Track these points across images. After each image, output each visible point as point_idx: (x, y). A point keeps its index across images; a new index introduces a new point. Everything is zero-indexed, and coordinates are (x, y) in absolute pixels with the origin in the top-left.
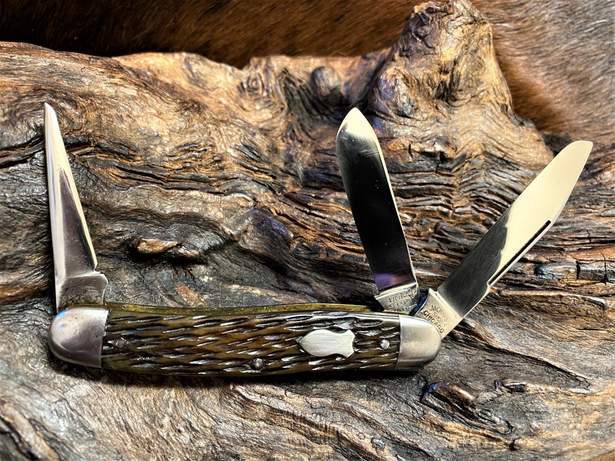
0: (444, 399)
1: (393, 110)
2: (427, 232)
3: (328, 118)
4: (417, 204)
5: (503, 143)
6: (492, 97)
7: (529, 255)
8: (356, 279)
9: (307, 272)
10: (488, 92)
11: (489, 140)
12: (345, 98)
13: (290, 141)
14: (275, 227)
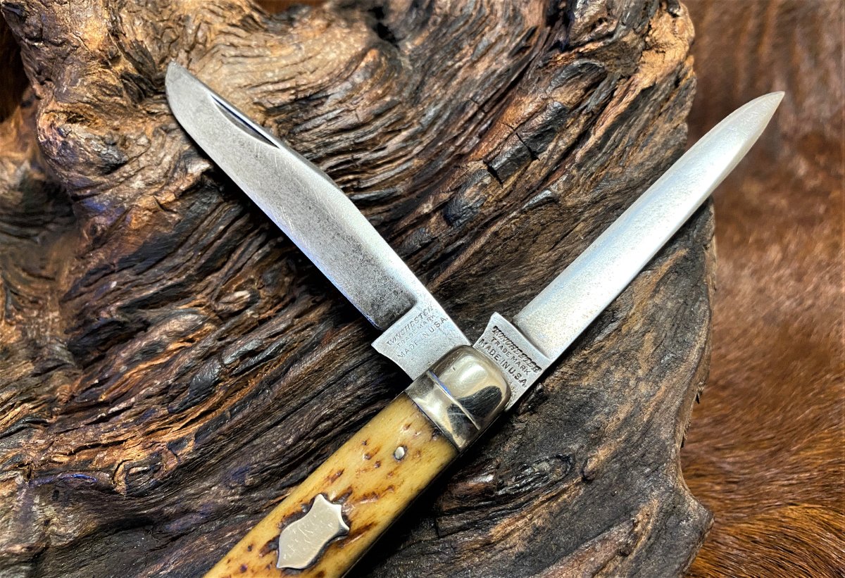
0: (462, 510)
1: (94, 174)
2: (286, 284)
3: (56, 223)
4: (239, 265)
5: (281, 78)
6: (218, 25)
7: (425, 206)
8: (240, 448)
9: (171, 500)
10: (207, 23)
11: (258, 90)
12: (48, 181)
13: (20, 317)
14: (75, 486)
